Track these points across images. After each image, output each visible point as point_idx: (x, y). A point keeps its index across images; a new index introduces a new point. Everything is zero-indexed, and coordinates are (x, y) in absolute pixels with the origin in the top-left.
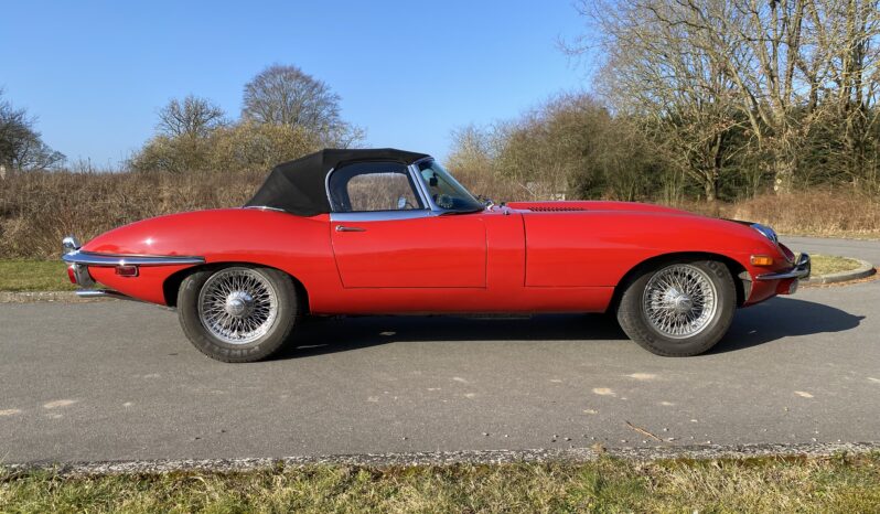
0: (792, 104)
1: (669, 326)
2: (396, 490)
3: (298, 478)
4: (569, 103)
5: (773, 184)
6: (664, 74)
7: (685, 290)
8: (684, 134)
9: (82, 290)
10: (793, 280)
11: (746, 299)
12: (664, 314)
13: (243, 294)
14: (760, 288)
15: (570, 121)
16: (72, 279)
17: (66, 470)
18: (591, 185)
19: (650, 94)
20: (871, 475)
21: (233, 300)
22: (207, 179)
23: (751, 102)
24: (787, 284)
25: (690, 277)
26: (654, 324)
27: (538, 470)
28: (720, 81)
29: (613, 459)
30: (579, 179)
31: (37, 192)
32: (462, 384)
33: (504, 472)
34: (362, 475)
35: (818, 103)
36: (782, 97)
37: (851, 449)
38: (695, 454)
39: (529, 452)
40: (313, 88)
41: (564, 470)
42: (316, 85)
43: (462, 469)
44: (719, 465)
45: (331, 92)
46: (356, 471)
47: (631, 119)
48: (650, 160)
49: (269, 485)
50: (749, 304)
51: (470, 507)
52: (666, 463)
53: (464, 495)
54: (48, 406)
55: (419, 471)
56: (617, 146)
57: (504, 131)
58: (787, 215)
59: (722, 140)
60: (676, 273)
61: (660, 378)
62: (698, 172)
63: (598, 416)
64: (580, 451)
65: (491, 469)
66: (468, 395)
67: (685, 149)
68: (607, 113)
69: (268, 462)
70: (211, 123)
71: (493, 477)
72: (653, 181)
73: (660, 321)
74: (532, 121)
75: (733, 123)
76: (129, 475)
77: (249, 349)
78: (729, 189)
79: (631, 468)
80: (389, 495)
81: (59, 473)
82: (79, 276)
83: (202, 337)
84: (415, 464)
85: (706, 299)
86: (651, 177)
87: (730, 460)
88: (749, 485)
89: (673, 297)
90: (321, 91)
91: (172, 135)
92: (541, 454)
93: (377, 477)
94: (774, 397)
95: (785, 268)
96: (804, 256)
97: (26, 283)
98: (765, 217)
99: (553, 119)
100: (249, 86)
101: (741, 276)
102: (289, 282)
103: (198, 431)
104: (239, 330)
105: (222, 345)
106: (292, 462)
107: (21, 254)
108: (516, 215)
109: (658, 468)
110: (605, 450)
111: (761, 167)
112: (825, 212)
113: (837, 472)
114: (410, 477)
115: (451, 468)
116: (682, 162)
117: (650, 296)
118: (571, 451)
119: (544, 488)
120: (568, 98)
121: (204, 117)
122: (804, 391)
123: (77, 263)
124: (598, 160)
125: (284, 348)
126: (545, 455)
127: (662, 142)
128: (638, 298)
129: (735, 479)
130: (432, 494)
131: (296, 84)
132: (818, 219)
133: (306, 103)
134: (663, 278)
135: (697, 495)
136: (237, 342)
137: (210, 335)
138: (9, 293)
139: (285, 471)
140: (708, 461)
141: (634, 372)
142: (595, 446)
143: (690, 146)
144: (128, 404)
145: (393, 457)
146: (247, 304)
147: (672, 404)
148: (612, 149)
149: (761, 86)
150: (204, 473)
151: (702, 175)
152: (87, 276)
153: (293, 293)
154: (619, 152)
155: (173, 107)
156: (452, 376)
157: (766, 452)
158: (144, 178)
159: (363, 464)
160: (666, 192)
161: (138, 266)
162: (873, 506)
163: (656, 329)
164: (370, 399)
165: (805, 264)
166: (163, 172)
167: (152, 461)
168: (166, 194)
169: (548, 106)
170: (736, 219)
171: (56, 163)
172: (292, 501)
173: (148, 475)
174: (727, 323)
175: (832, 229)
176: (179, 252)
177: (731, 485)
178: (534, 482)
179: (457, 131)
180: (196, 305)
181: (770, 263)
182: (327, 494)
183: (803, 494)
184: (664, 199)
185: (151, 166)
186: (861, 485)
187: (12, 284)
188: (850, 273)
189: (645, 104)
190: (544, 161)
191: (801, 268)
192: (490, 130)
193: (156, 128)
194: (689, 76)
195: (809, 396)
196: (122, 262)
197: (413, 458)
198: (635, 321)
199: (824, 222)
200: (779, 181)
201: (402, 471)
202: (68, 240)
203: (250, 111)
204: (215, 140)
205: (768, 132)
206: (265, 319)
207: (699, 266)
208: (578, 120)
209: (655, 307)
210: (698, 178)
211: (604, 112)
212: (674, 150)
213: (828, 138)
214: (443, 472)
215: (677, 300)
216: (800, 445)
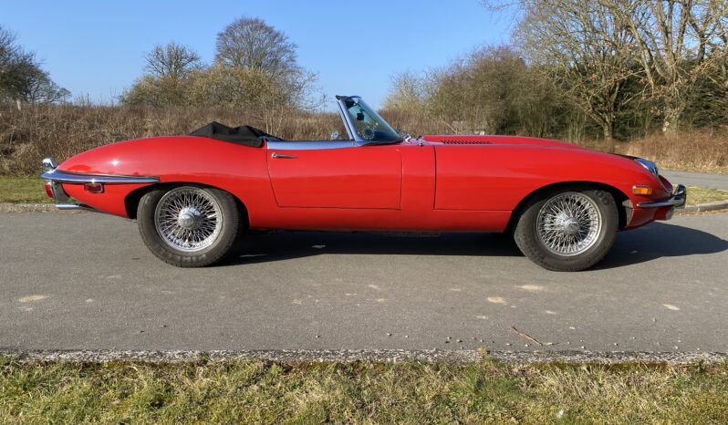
0: (683, 56)
1: (558, 245)
2: (302, 383)
3: (218, 370)
4: (490, 54)
5: (662, 126)
6: (573, 29)
7: (574, 214)
8: (588, 82)
9: (59, 203)
10: (670, 208)
11: (628, 223)
12: (554, 235)
13: (193, 210)
14: (639, 214)
15: (491, 69)
16: (50, 194)
17: (22, 357)
18: (506, 125)
19: (560, 47)
20: (723, 382)
21: (184, 214)
22: (185, 113)
23: (647, 55)
24: (664, 212)
25: (579, 203)
26: (546, 243)
27: (427, 369)
28: (622, 35)
29: (495, 361)
30: (496, 119)
31: (44, 121)
32: (376, 290)
33: (397, 369)
34: (274, 369)
35: (705, 57)
36: (674, 51)
37: (707, 358)
38: (568, 359)
39: (422, 352)
40: (275, 37)
41: (450, 369)
42: (277, 35)
43: (361, 366)
44: (588, 369)
45: (289, 41)
46: (269, 365)
47: (543, 68)
48: (557, 104)
49: (192, 375)
50: (630, 228)
51: (362, 400)
52: (541, 367)
53: (359, 389)
54: (23, 300)
55: (324, 366)
56: (530, 92)
57: (435, 76)
58: (673, 153)
59: (620, 87)
60: (567, 200)
61: (546, 290)
62: (598, 114)
63: (488, 321)
64: (466, 354)
65: (385, 367)
66: (379, 300)
67: (588, 94)
68: (523, 63)
69: (195, 355)
70: (189, 66)
71: (387, 374)
72: (560, 122)
73: (551, 241)
74: (459, 68)
75: (630, 73)
76: (74, 363)
77: (197, 257)
78: (624, 129)
79: (510, 369)
80: (294, 387)
81: (16, 359)
82: (54, 191)
83: (158, 245)
84: (322, 361)
85: (592, 223)
86: (558, 118)
87: (598, 365)
88: (612, 388)
89: (563, 220)
90: (281, 40)
91: (157, 76)
92: (432, 355)
93: (287, 370)
94: (645, 308)
95: (663, 197)
96: (681, 187)
97: (26, 196)
98: (652, 154)
99: (477, 67)
100: (221, 35)
101: (624, 204)
102: (232, 200)
103: (145, 325)
104: (190, 240)
105: (175, 252)
106: (216, 355)
107: (27, 173)
108: (429, 147)
109: (533, 371)
110: (489, 352)
111: (652, 111)
112: (706, 151)
113: (693, 378)
114: (315, 371)
115: (352, 365)
116: (585, 106)
117: (543, 219)
118: (459, 352)
119: (430, 385)
120: (490, 49)
121: (184, 61)
122: (672, 304)
123: (53, 180)
124: (513, 103)
125: (228, 256)
126: (436, 356)
127: (568, 88)
128: (533, 221)
129: (601, 382)
130: (331, 388)
131: (261, 35)
132: (699, 158)
133: (268, 50)
134: (555, 203)
135: (565, 396)
136: (187, 250)
137: (165, 243)
138: (10, 204)
139: (209, 364)
140: (578, 365)
141: (525, 284)
142: (480, 349)
143: (592, 92)
144: (90, 300)
145: (303, 353)
146: (195, 218)
147: (554, 313)
148: (526, 94)
149: (656, 41)
150: (139, 363)
151: (601, 117)
152: (61, 192)
153: (235, 210)
154: (531, 97)
155: (158, 51)
156: (367, 284)
157: (631, 359)
158: (131, 111)
159: (276, 359)
160: (570, 131)
161: (103, 184)
162: (722, 411)
163: (547, 247)
164: (295, 301)
165: (682, 194)
166: (148, 107)
167: (96, 351)
168: (150, 125)
169: (473, 56)
170: (628, 155)
171: (62, 98)
172: (209, 390)
173: (91, 363)
174: (609, 244)
175: (710, 165)
176: (141, 173)
177: (596, 387)
178: (422, 380)
179: (395, 76)
180: (152, 218)
181: (650, 193)
182: (241, 385)
183: (660, 398)
184: (567, 137)
185: (139, 102)
186: (713, 391)
187: (14, 196)
188: (722, 203)
189: (556, 55)
190: (467, 103)
191: (678, 198)
192: (422, 75)
193: (144, 70)
194: (594, 31)
195: (676, 309)
196: (93, 181)
197: (320, 355)
198: (529, 239)
199: (704, 159)
200: (667, 124)
201: (309, 366)
202: (47, 161)
203: (221, 57)
204: (192, 80)
205: (661, 82)
206: (212, 231)
207: (586, 194)
208: (498, 68)
209: (548, 229)
210: (597, 120)
211: (521, 62)
212: (579, 95)
213: (712, 87)
214: (344, 368)
215: (567, 223)
216: (662, 353)
